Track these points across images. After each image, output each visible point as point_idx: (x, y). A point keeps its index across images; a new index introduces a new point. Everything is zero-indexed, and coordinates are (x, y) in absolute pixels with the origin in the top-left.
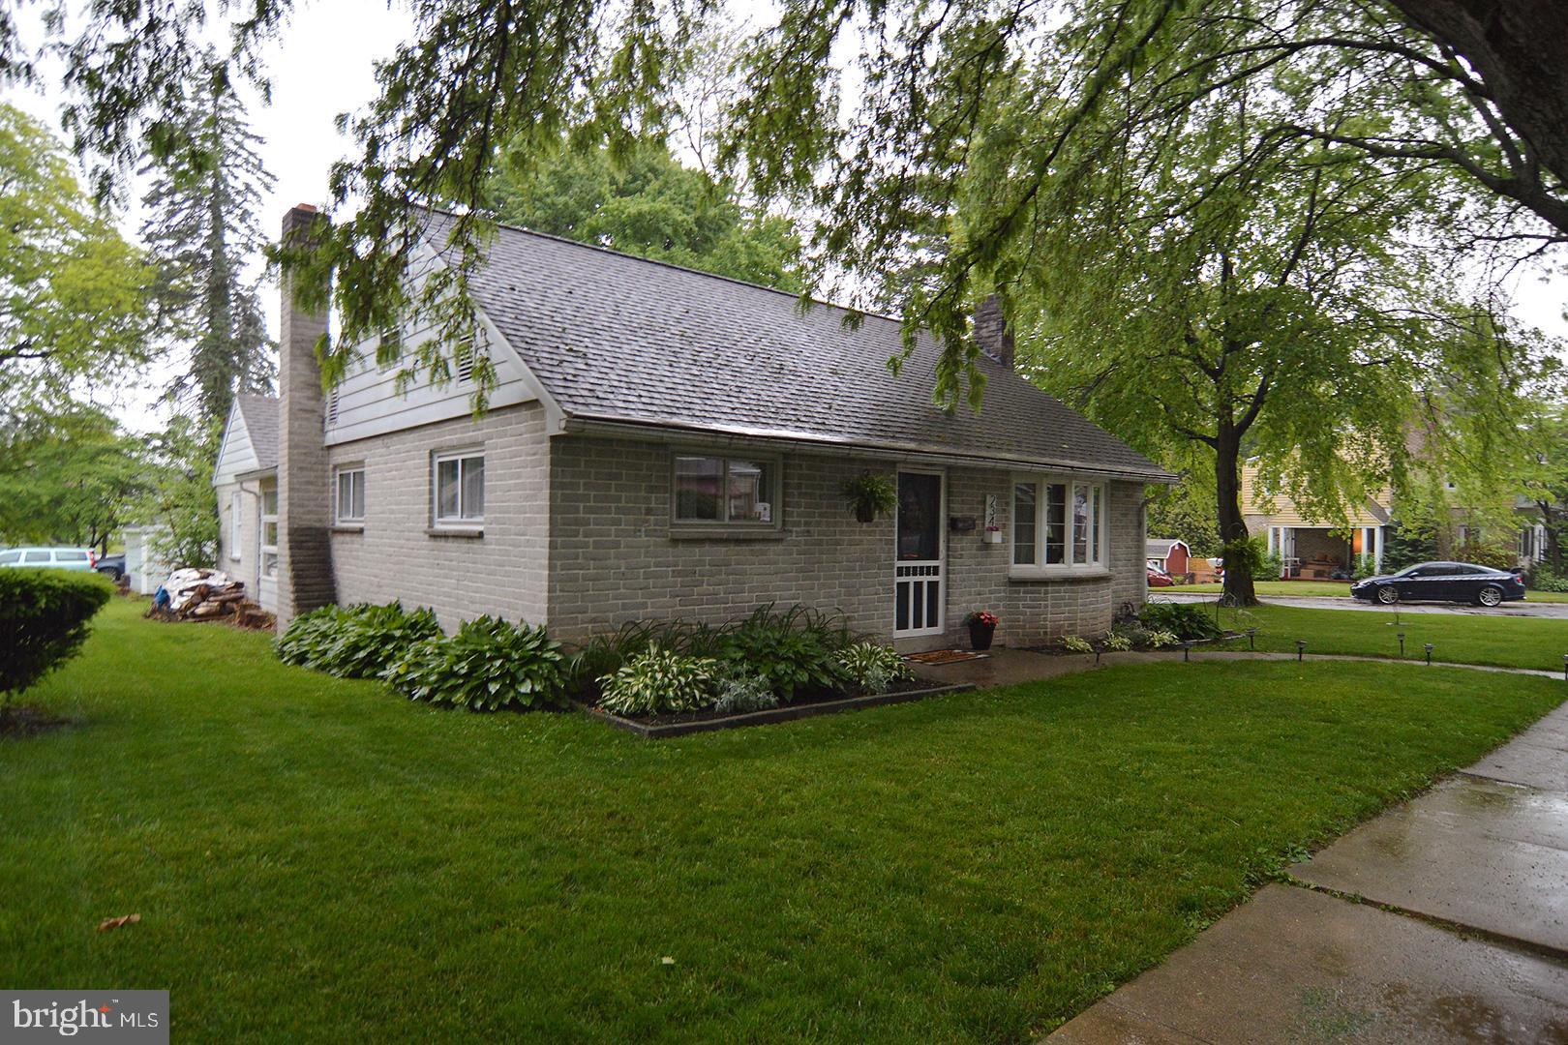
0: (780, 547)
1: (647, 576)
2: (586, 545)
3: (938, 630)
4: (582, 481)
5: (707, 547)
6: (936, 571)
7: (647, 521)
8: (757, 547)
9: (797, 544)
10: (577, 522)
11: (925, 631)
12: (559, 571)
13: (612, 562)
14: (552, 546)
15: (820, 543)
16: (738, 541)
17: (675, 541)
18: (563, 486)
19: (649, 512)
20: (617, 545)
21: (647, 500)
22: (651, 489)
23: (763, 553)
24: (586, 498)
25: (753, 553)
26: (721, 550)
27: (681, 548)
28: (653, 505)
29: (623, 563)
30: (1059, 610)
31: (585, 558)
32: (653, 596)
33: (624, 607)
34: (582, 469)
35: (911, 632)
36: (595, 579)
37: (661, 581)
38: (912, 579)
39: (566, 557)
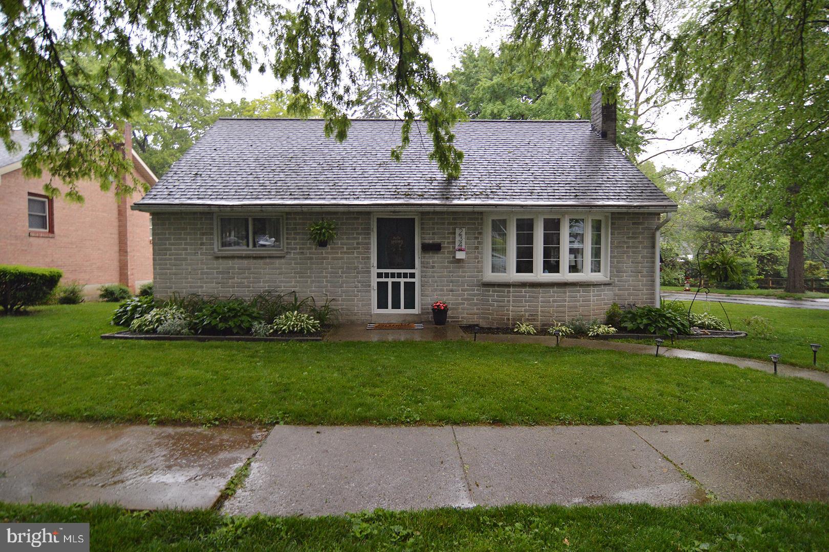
0: (283, 261)
1: (202, 274)
2: (170, 259)
3: (416, 311)
4: (167, 232)
5: (236, 261)
6: (412, 275)
7: (201, 249)
8: (268, 260)
9: (295, 259)
10: (166, 249)
11: (402, 311)
12: (158, 270)
13: (184, 267)
14: (154, 260)
15: (311, 258)
16: (255, 258)
17: (217, 258)
18: (158, 234)
19: (202, 244)
20: (186, 259)
21: (201, 239)
22: (203, 234)
23: (272, 264)
24: (169, 239)
25: (265, 264)
26: (246, 262)
27: (220, 260)
28: (205, 241)
29: (190, 267)
30: (520, 304)
31: (170, 265)
32: (206, 283)
33: (191, 287)
34: (167, 226)
35: (390, 311)
36: (175, 274)
37: (211, 276)
38: (390, 281)
39: (160, 264)
